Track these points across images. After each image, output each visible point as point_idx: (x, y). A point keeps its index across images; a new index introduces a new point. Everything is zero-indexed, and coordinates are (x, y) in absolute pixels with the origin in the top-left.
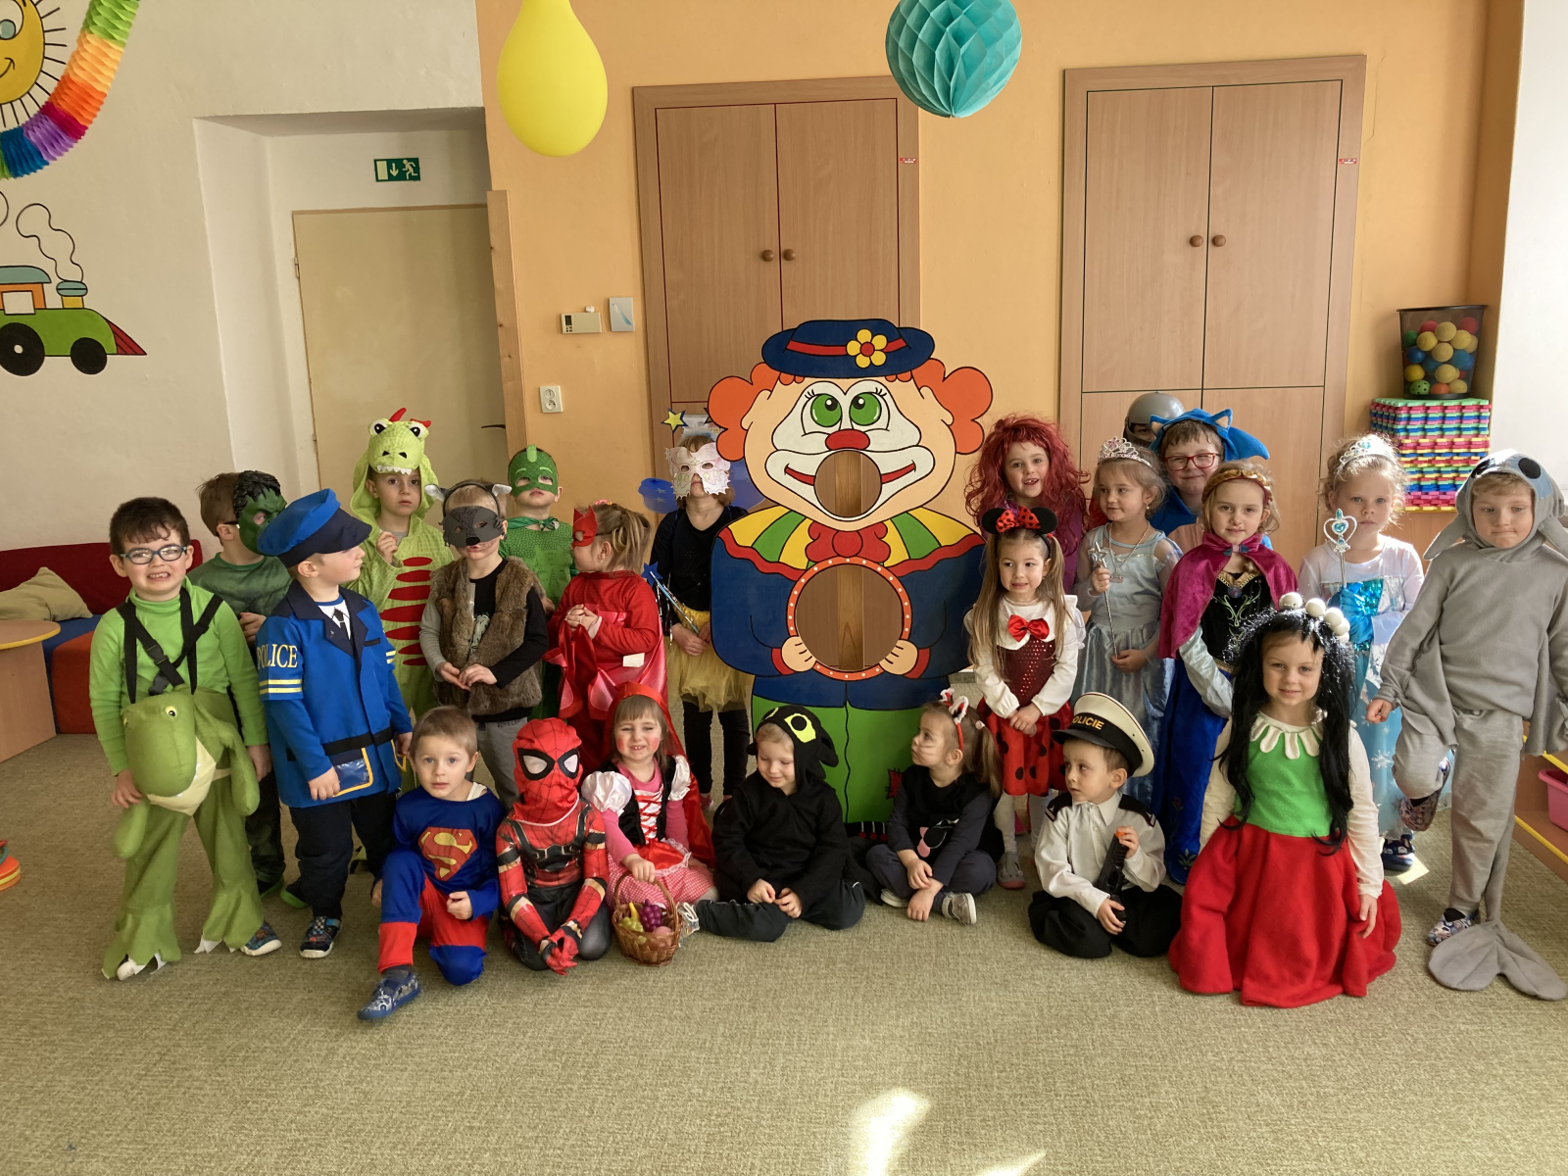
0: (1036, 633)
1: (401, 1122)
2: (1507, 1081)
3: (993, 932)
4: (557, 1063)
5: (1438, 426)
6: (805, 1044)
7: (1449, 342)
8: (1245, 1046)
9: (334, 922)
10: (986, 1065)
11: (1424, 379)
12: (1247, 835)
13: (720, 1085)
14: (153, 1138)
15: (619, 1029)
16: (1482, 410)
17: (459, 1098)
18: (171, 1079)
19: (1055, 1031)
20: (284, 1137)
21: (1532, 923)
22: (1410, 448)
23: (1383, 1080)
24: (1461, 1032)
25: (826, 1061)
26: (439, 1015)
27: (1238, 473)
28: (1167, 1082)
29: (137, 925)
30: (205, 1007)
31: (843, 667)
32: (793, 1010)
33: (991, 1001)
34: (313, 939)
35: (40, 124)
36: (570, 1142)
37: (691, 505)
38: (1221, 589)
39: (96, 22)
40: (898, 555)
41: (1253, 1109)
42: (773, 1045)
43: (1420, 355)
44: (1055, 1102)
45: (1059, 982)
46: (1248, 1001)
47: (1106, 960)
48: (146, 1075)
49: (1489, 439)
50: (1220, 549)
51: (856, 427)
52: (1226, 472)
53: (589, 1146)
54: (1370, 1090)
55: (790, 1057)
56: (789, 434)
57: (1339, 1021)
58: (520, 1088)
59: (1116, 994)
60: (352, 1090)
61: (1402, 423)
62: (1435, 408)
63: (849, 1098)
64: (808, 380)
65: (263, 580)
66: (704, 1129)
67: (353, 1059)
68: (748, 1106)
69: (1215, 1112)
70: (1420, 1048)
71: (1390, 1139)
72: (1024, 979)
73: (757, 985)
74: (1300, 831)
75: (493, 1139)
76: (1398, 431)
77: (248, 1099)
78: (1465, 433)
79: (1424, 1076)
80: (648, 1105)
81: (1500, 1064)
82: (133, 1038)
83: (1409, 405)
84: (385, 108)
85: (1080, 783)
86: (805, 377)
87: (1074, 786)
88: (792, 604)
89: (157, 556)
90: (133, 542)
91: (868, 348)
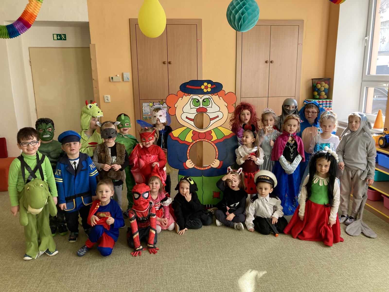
4: (152, 272)
7: (323, 86)
8: (314, 251)
11: (317, 95)
13: (196, 273)
16: (331, 102)
17: (130, 283)
18: (46, 287)
19: (270, 252)
24: (357, 244)
25: (220, 264)
26: (115, 262)
27: (292, 117)
28: (300, 261)
30: (47, 266)
32: (206, 252)
33: (252, 246)
35: (19, 23)
37: (157, 126)
40: (215, 138)
41: (322, 266)
42: (205, 261)
43: (317, 89)
44: (278, 269)
45: (266, 240)
49: (332, 108)
51: (204, 107)
52: (290, 117)
54: (344, 259)
56: (187, 108)
60: (100, 284)
62: (321, 101)
64: (192, 95)
67: (96, 276)
68: (205, 277)
71: (353, 269)
73: (194, 247)
77: (71, 290)
78: (327, 107)
79: (354, 254)
80: (180, 280)
81: (368, 250)
82: (30, 276)
84: (60, 21)
85: (265, 193)
86: (191, 94)
87: (264, 193)
88: (188, 151)
89: (30, 144)
90: (23, 140)
91: (207, 87)
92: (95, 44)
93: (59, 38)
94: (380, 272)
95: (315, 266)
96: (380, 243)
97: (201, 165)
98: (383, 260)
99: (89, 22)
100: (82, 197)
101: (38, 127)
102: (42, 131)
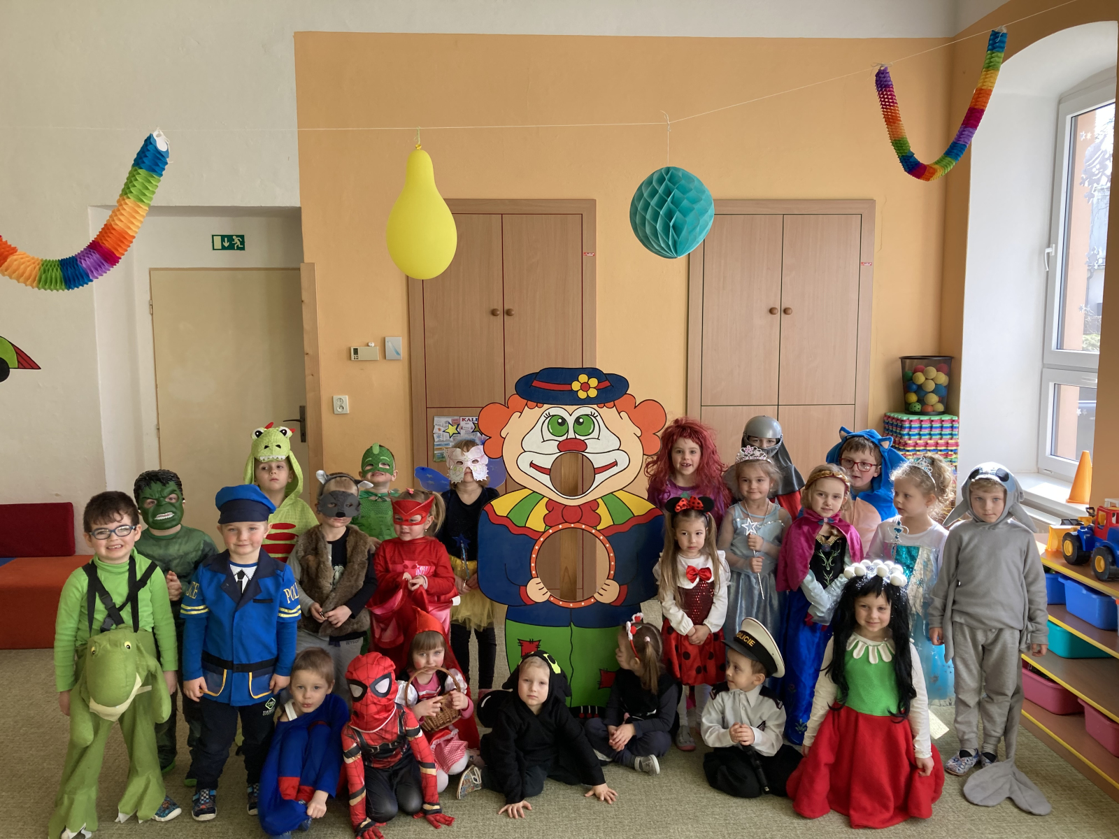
0: (704, 577)
3: (681, 782)
5: (928, 432)
7: (932, 379)
9: (214, 792)
11: (918, 401)
16: (954, 423)
22: (912, 446)
27: (829, 473)
29: (71, 802)
31: (568, 599)
33: (690, 831)
34: (203, 806)
37: (461, 487)
38: (818, 546)
39: (133, 191)
40: (606, 521)
43: (914, 387)
45: (731, 815)
46: (856, 826)
47: (758, 798)
49: (959, 441)
50: (816, 520)
51: (578, 437)
52: (823, 472)
56: (533, 441)
59: (770, 823)
61: (906, 430)
62: (926, 421)
64: (546, 406)
65: (177, 547)
72: (707, 815)
76: (904, 435)
78: (944, 437)
83: (911, 419)
84: (229, 205)
86: (544, 404)
88: (534, 556)
89: (113, 534)
90: (96, 524)
91: (586, 387)
92: (313, 264)
93: (226, 244)
97: (571, 595)
99: (300, 208)
100: (251, 673)
101: (142, 496)
102: (153, 502)
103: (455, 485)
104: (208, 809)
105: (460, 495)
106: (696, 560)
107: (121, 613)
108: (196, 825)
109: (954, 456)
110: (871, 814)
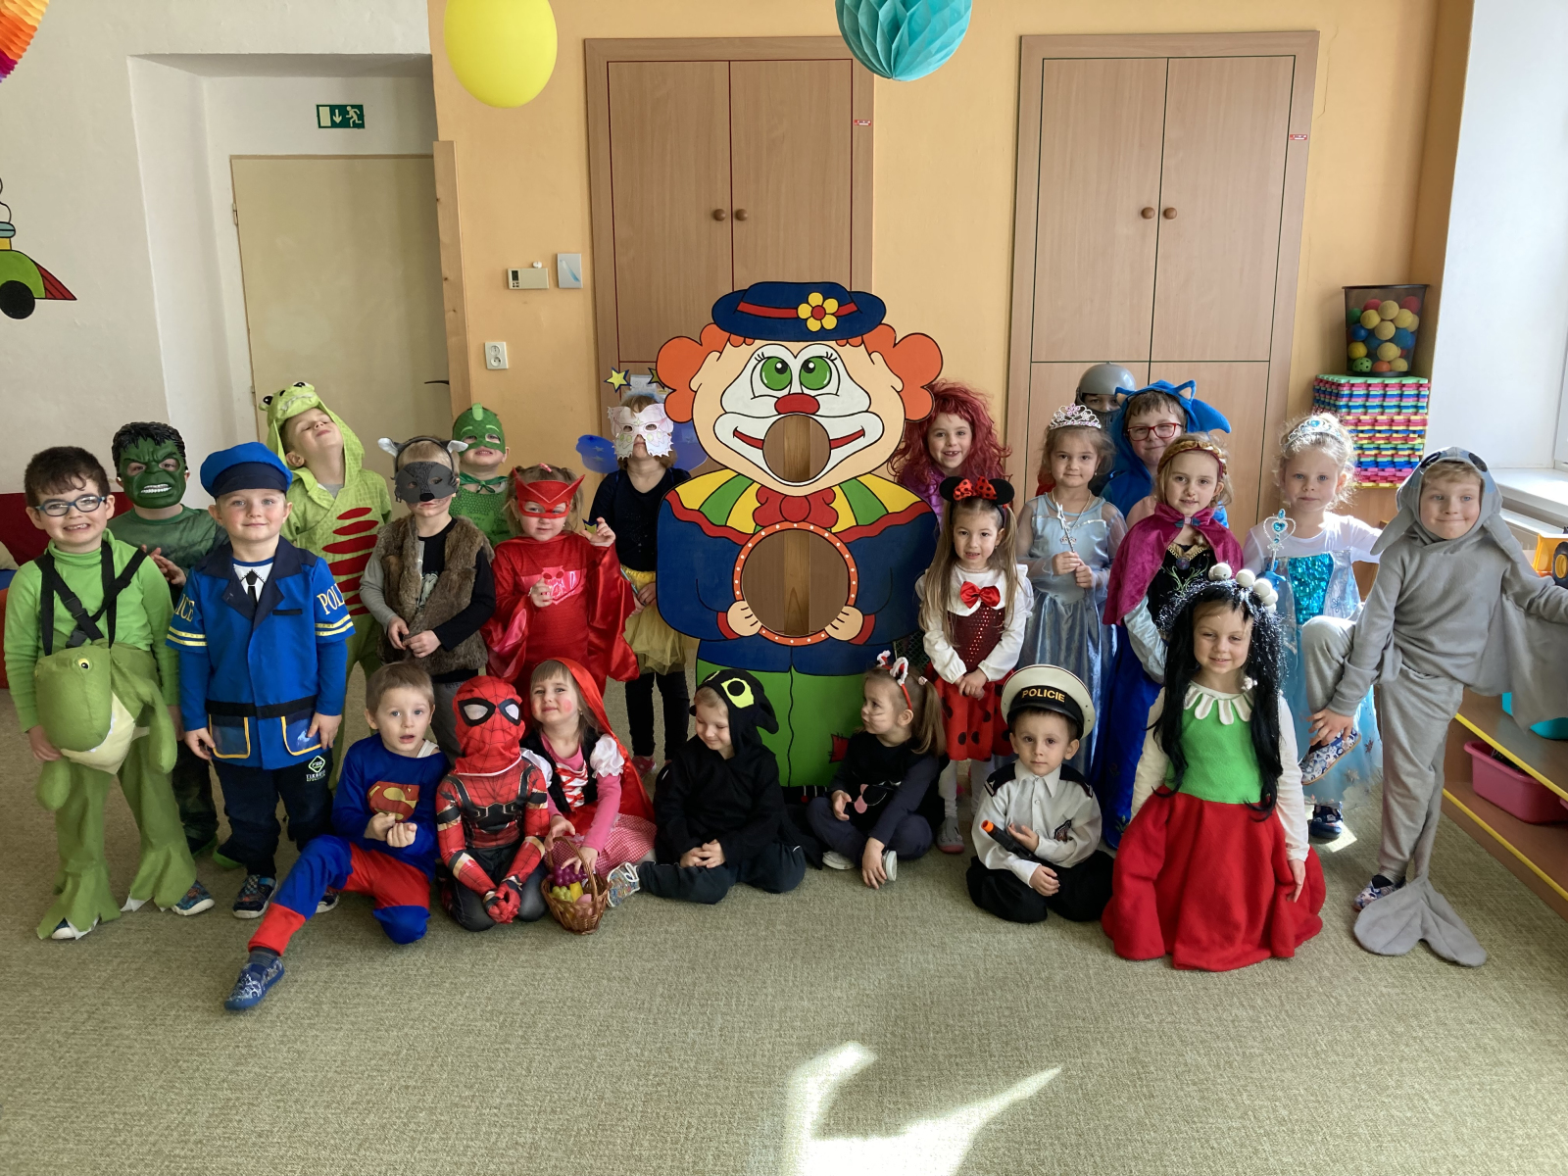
0: (987, 600)
1: (336, 1081)
2: (1426, 1043)
3: (932, 895)
4: (493, 1023)
5: (1379, 403)
6: (743, 1005)
7: (1391, 321)
8: (1176, 1008)
9: (269, 881)
10: (922, 1026)
11: (1367, 356)
12: (1180, 805)
13: (658, 1045)
14: (81, 1097)
15: (557, 990)
16: (1421, 389)
17: (395, 1057)
18: (100, 1037)
19: (991, 993)
20: (215, 1095)
21: (1454, 890)
23: (1306, 1040)
24: (1382, 995)
25: (764, 1023)
26: (375, 975)
27: (1194, 444)
28: (1099, 1043)
29: (76, 889)
30: (134, 966)
31: (789, 632)
32: (732, 972)
33: (928, 963)
34: (246, 899)
36: (505, 1102)
37: (633, 466)
38: (1169, 560)
40: (846, 521)
41: (1180, 1069)
42: (712, 1005)
43: (1363, 333)
44: (989, 1063)
45: (996, 944)
46: (1179, 965)
47: (1042, 924)
48: (74, 1033)
49: (1427, 417)
50: (1172, 521)
51: (806, 391)
53: (526, 1105)
55: (729, 1018)
57: (1266, 984)
58: (458, 1048)
59: (1051, 957)
60: (286, 1049)
61: (1344, 399)
62: (1376, 385)
63: (787, 1059)
64: (758, 343)
66: (641, 1089)
67: (287, 1019)
68: (686, 1066)
69: (1145, 1073)
70: (1343, 1010)
71: (1312, 1098)
72: (961, 942)
73: (697, 947)
74: (1233, 799)
75: (429, 1098)
76: (1340, 407)
77: (179, 1058)
78: (1404, 411)
79: (1346, 1037)
80: (586, 1065)
81: (1420, 1026)
82: (61, 996)
83: (1352, 382)
84: (328, 53)
85: (1047, 756)
86: (755, 339)
87: (1040, 759)
88: (738, 569)
89: (73, 507)
90: (47, 494)
91: (819, 311)
92: (452, 142)
93: (338, 119)
94: (1428, 1124)
95: (1152, 1068)
96: (1489, 1001)
97: (795, 628)
98: (1469, 1073)
99: (430, 56)
100: (283, 718)
101: (124, 456)
102: (140, 468)
103: (625, 463)
104: (251, 903)
105: (633, 479)
106: (981, 575)
107: (97, 624)
108: (233, 922)
109: (1419, 441)
110: (1206, 950)
